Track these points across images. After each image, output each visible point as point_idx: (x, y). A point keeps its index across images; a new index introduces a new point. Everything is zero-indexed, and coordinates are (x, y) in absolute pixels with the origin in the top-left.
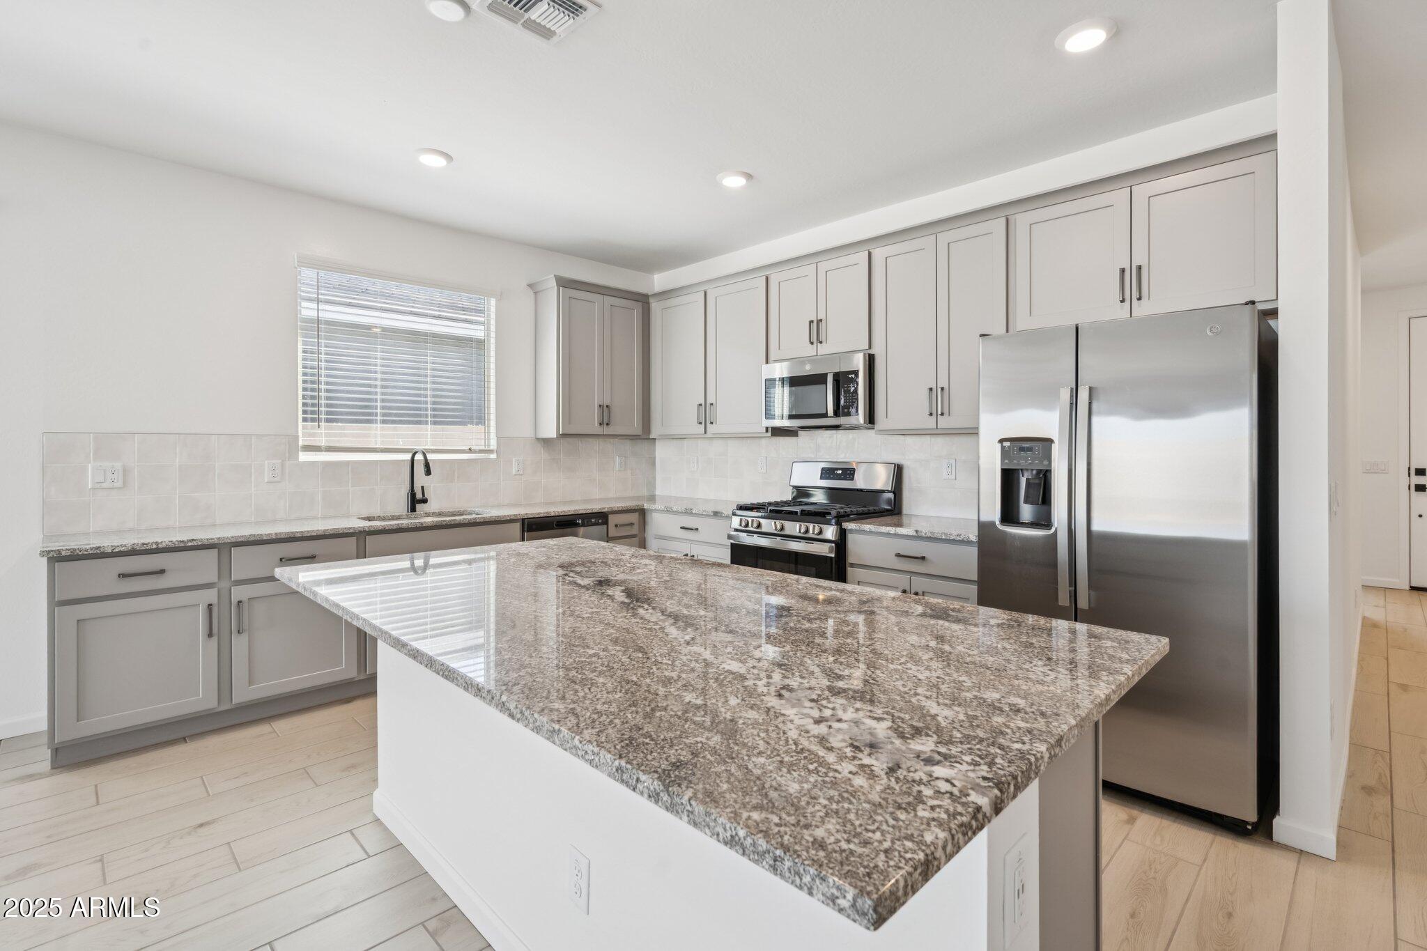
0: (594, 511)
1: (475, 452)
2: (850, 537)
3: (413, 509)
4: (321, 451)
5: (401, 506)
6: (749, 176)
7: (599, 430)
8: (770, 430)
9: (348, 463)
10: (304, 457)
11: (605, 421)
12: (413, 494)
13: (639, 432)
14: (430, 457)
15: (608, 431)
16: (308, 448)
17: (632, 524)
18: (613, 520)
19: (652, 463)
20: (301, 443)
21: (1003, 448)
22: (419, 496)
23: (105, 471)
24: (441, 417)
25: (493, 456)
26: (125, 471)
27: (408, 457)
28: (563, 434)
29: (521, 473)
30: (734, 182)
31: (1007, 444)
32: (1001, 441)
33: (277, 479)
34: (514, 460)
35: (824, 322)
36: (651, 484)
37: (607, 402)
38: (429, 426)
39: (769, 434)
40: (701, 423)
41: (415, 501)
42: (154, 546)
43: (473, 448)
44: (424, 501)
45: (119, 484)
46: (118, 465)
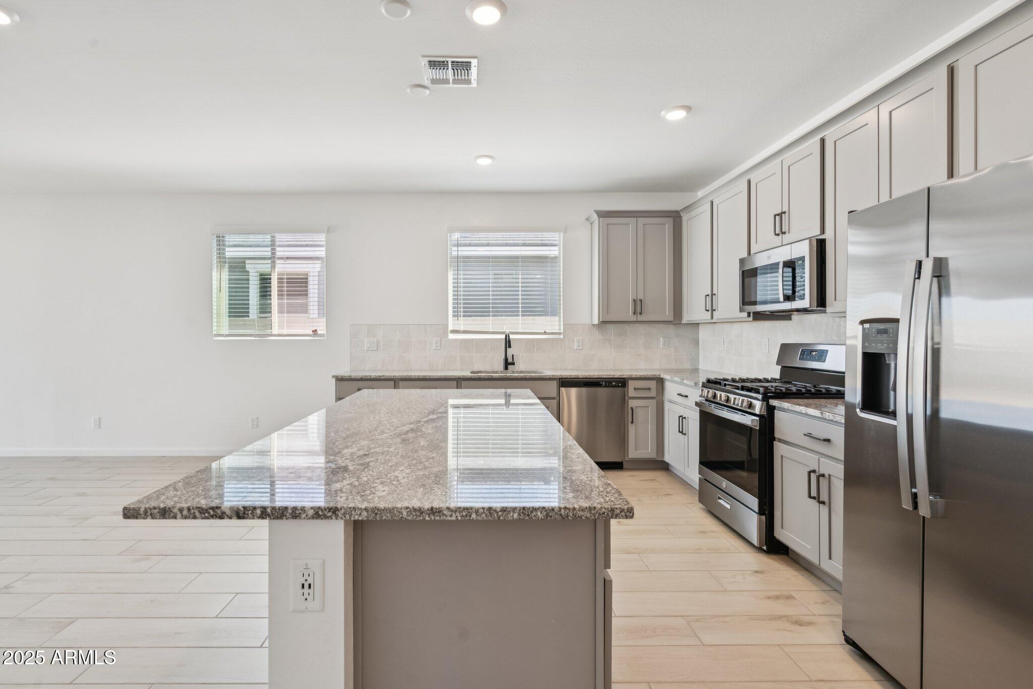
0: (614, 377)
1: (548, 334)
2: (777, 414)
3: (506, 368)
4: (460, 333)
5: (500, 366)
6: (688, 108)
7: (634, 318)
8: (751, 314)
9: (472, 340)
10: (451, 336)
11: (639, 310)
12: (506, 359)
13: (671, 319)
14: (511, 337)
15: (640, 318)
16: (454, 332)
17: (649, 389)
18: (632, 385)
19: (696, 343)
20: (450, 328)
21: (864, 329)
22: (510, 360)
23: (370, 342)
24: (529, 311)
25: (562, 337)
26: (377, 342)
27: (503, 336)
28: (602, 322)
29: (580, 348)
30: (677, 115)
31: (867, 326)
32: (863, 322)
33: (438, 348)
34: (575, 339)
35: (787, 214)
36: (696, 359)
37: (640, 296)
38: (520, 317)
39: (751, 319)
40: (708, 311)
41: (507, 364)
42: (369, 378)
43: (547, 331)
44: (513, 364)
45: (375, 348)
46: (375, 340)
